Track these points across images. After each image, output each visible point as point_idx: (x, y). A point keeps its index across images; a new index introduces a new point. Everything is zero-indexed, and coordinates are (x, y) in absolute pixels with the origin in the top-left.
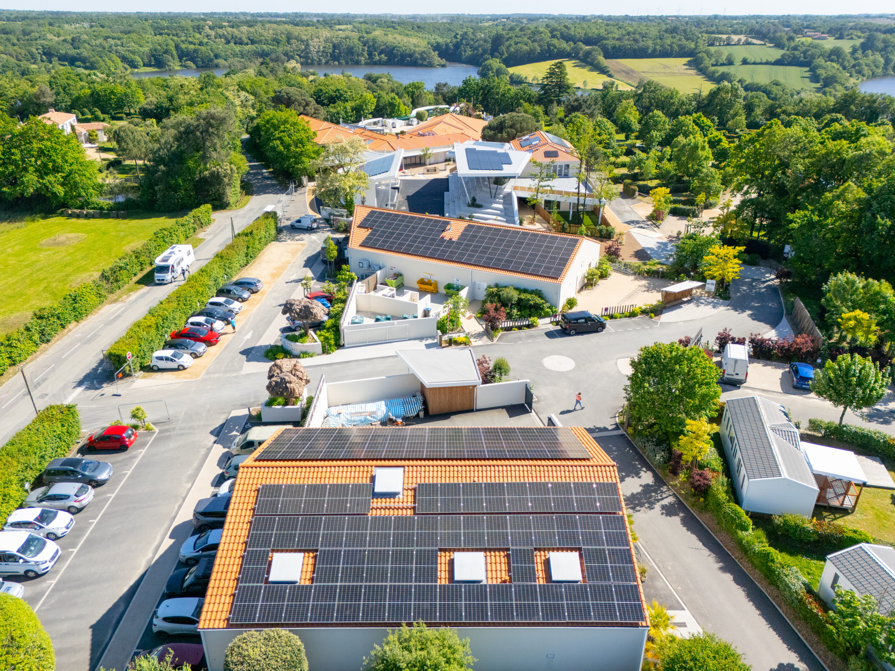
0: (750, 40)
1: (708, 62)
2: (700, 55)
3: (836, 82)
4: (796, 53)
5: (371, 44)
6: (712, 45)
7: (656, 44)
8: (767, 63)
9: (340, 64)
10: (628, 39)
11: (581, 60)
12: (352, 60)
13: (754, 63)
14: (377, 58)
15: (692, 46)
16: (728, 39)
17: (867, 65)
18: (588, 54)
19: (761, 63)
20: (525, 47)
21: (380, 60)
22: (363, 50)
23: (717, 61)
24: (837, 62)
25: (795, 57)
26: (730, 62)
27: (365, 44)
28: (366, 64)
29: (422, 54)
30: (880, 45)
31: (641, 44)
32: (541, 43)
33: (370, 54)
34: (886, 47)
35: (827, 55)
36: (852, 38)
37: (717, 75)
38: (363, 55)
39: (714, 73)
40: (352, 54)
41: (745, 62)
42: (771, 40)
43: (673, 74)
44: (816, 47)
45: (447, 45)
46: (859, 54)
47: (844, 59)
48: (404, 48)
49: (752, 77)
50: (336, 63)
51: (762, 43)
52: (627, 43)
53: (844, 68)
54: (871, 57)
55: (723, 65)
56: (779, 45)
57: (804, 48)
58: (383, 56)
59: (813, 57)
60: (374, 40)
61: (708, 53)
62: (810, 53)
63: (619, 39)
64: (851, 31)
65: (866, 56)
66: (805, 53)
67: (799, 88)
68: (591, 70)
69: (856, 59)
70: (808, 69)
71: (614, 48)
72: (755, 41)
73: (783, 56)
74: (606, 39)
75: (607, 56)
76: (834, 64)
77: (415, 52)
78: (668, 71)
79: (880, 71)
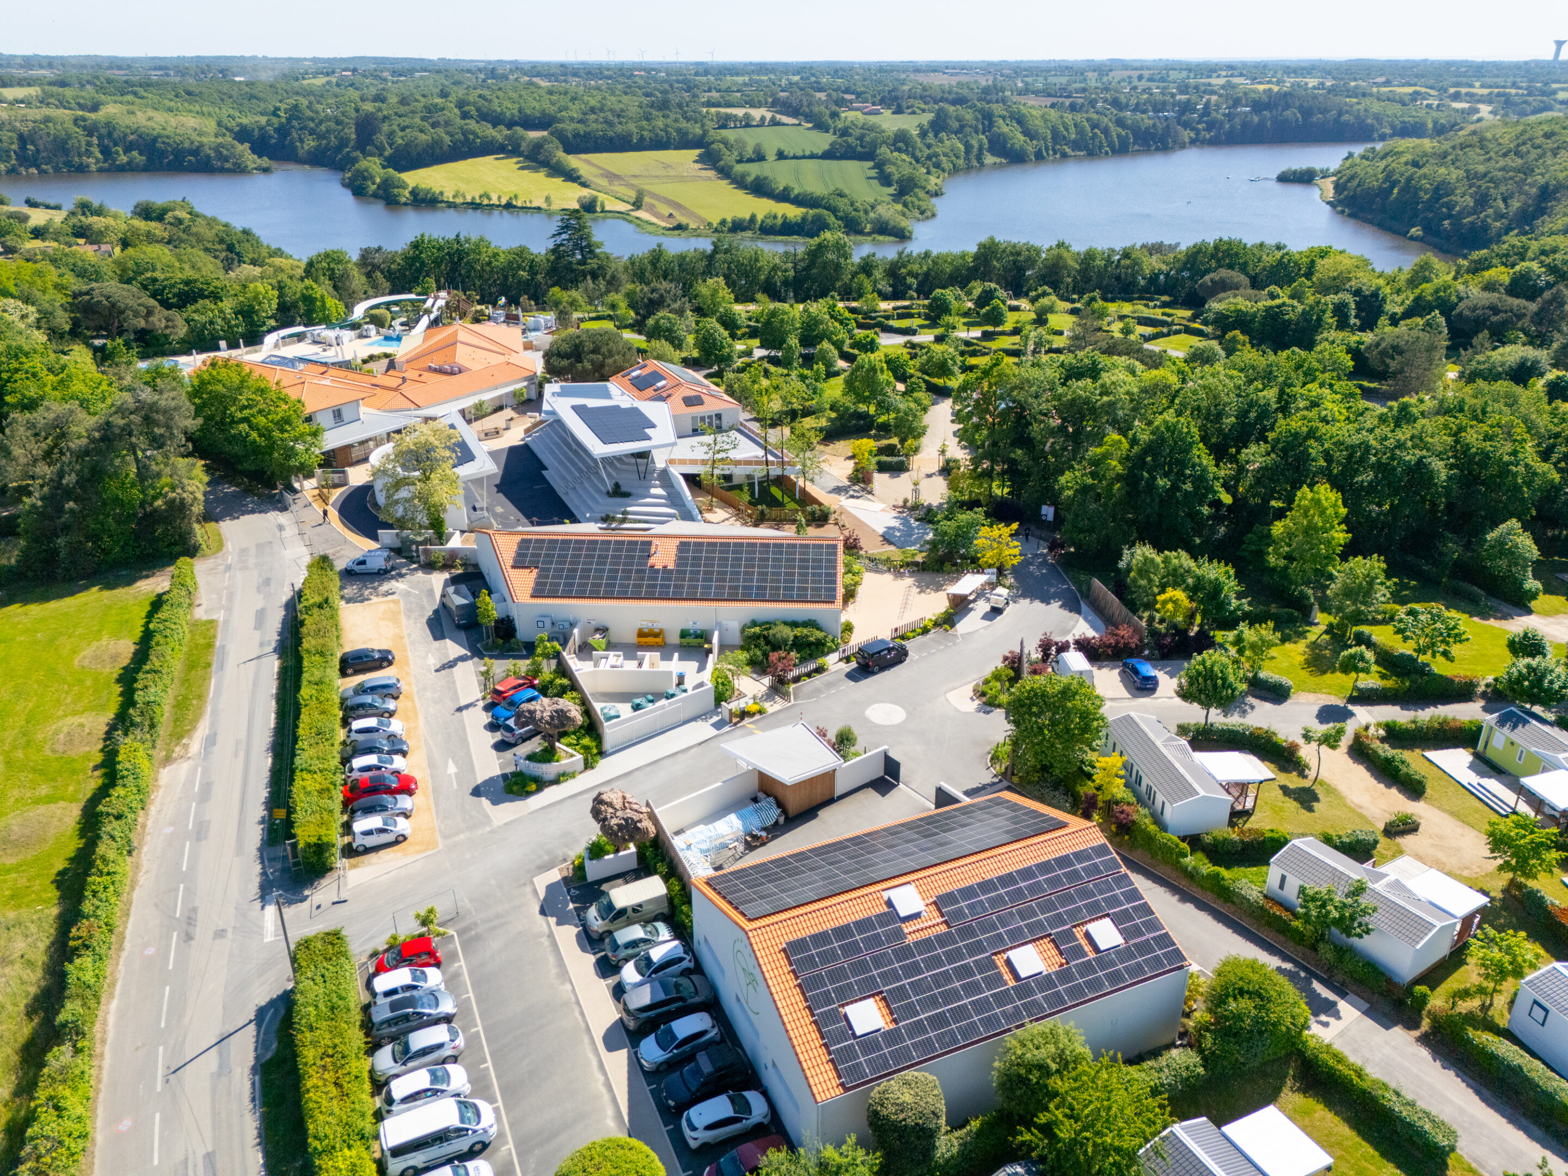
0: (778, 117)
1: (729, 158)
2: (714, 146)
3: (916, 186)
4: (850, 140)
5: (104, 131)
6: (724, 126)
7: (642, 129)
8: (812, 156)
9: (42, 172)
10: (596, 121)
11: (527, 158)
12: (68, 164)
13: (795, 157)
14: (123, 159)
15: (698, 131)
16: (747, 116)
17: (945, 155)
18: (538, 147)
19: (804, 157)
20: (423, 137)
21: (129, 163)
22: (89, 144)
23: (740, 154)
24: (906, 152)
25: (849, 146)
26: (760, 157)
27: (90, 131)
28: (100, 170)
29: (217, 148)
30: (955, 125)
31: (619, 129)
32: (450, 129)
33: (106, 152)
34: (962, 127)
35: (891, 141)
36: (914, 113)
37: (750, 179)
38: (89, 154)
39: (743, 176)
40: (66, 152)
41: (781, 156)
42: (809, 117)
43: (681, 179)
44: (872, 128)
45: (261, 129)
46: (931, 138)
47: (914, 148)
48: (178, 139)
49: (798, 180)
50: (33, 170)
51: (795, 121)
52: (595, 126)
53: (917, 161)
54: (947, 143)
55: (750, 160)
56: (820, 126)
57: (857, 132)
58: (135, 153)
59: (874, 145)
60: (108, 124)
61: (725, 142)
62: (867, 139)
63: (580, 121)
64: (911, 101)
65: (941, 141)
66: (861, 138)
67: (872, 200)
68: (549, 175)
69: (929, 146)
70: (871, 164)
71: (577, 135)
72: (785, 119)
73: (832, 144)
74: (560, 121)
75: (569, 150)
76: (904, 156)
77: (202, 145)
78: (672, 173)
79: (961, 162)
